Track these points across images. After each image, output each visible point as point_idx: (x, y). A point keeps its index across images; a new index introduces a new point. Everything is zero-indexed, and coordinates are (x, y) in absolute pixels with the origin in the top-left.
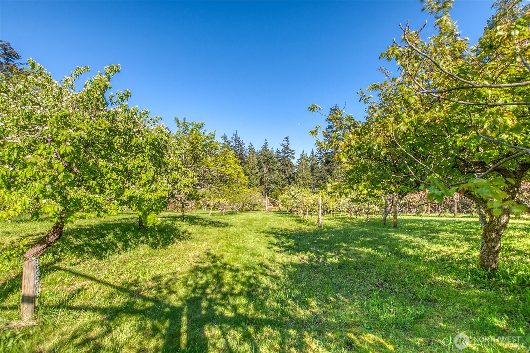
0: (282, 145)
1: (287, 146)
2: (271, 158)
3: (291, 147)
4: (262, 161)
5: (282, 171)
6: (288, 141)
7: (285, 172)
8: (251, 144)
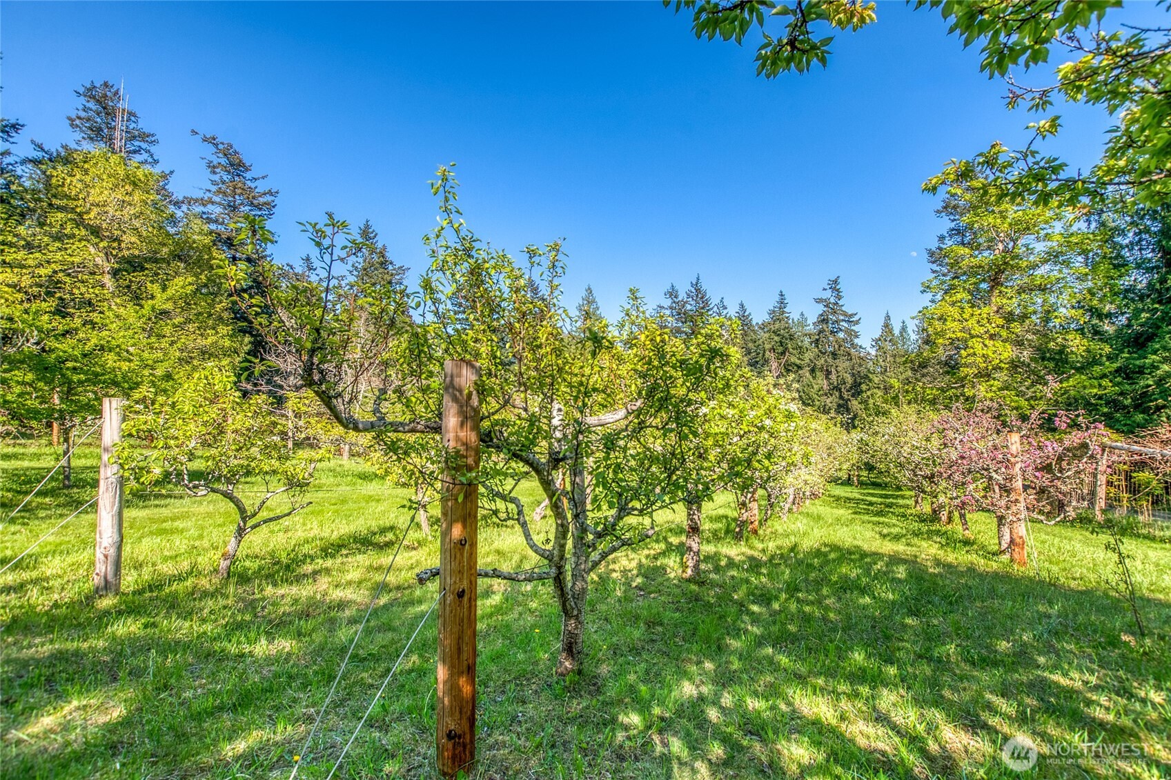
0: (819, 301)
1: (836, 304)
2: (791, 338)
3: (848, 306)
4: (767, 346)
5: (821, 369)
6: (838, 290)
7: (828, 373)
8: (742, 306)
